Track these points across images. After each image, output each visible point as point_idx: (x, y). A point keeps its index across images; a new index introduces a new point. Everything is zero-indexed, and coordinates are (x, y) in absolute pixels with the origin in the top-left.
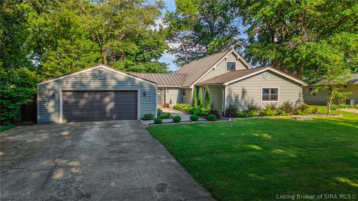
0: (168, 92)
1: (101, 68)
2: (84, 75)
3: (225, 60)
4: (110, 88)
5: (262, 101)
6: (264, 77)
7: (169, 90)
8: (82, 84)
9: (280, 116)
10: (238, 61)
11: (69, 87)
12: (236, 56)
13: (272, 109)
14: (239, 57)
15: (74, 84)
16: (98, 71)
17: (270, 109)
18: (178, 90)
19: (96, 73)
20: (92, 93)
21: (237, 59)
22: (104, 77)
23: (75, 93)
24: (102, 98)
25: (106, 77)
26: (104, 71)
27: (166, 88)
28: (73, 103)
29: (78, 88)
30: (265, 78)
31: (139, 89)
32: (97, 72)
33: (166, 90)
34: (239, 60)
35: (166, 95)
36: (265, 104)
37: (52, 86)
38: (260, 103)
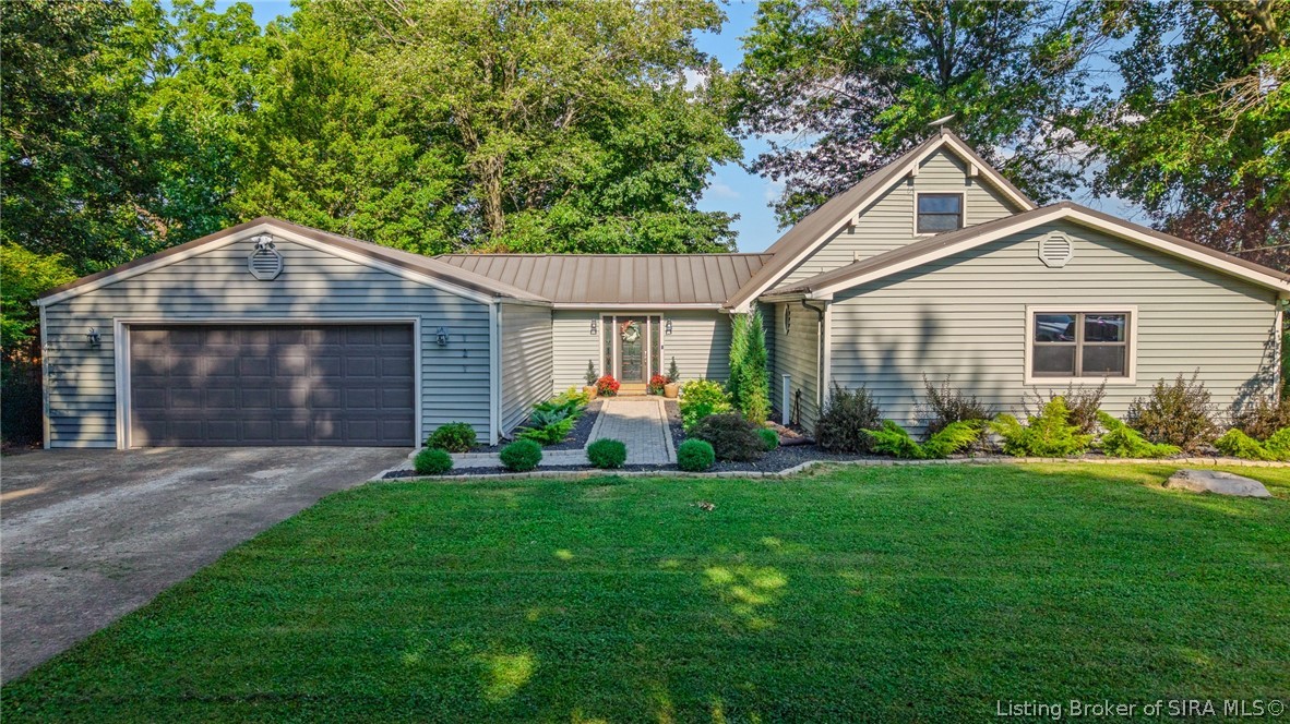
0: (669, 330)
1: (265, 233)
2: (202, 262)
3: (911, 184)
4: (300, 314)
5: (1034, 376)
6: (1045, 259)
7: (674, 323)
8: (197, 299)
9: (1118, 456)
10: (974, 185)
11: (147, 309)
12: (964, 165)
13: (1071, 422)
14: (977, 166)
15: (167, 300)
16: (252, 247)
17: (1062, 421)
18: (713, 323)
19: (247, 254)
20: (239, 335)
21: (969, 180)
22: (277, 272)
23: (175, 333)
24: (275, 352)
25: (287, 270)
26: (277, 246)
27: (661, 315)
28: (166, 373)
29: (185, 314)
30: (1050, 263)
31: (418, 319)
32: (250, 251)
33: (663, 323)
34: (981, 179)
35: (662, 344)
36: (1040, 392)
37: (88, 308)
38: (1020, 385)
